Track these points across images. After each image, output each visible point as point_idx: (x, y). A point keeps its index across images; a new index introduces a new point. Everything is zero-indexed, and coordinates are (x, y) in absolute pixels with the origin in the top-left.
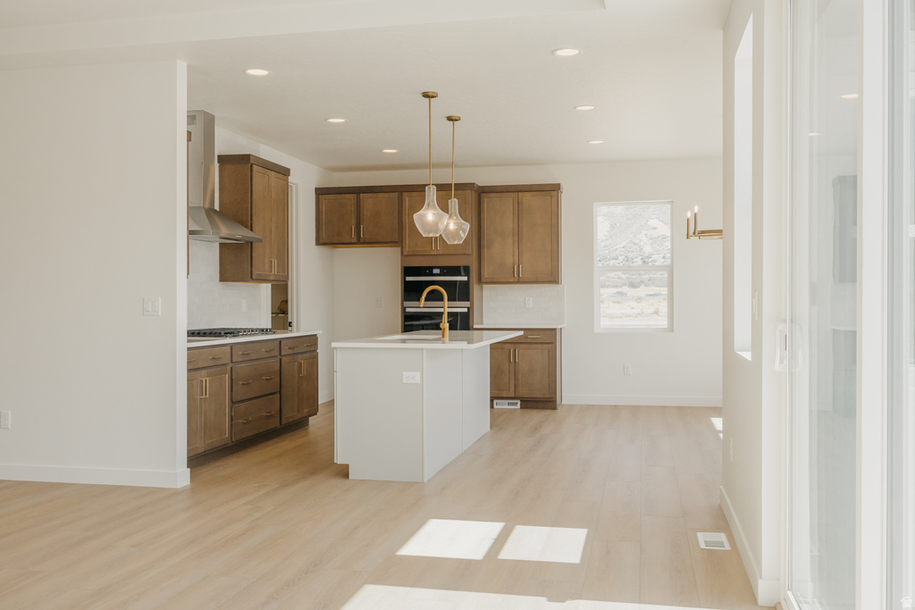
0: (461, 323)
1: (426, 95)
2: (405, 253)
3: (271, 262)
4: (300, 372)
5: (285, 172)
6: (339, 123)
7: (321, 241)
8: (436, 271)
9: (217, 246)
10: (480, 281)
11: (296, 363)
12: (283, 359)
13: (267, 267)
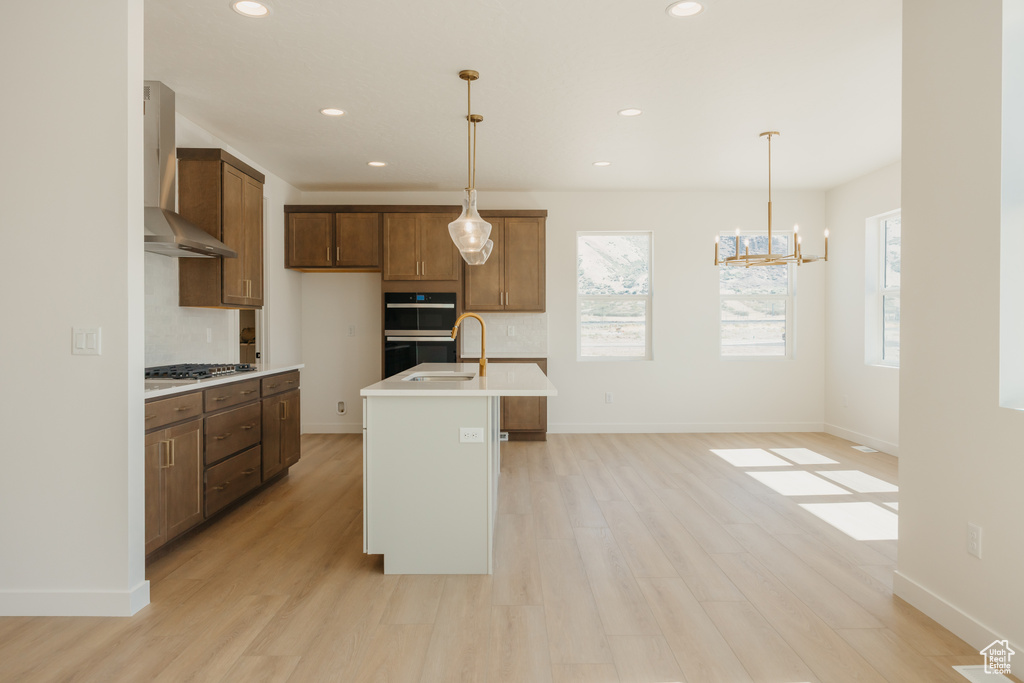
0: (449, 353)
1: (464, 75)
2: (386, 278)
3: (245, 283)
4: (282, 413)
5: (259, 178)
6: (335, 117)
7: (292, 264)
8: (420, 298)
9: (176, 262)
10: (465, 309)
11: (278, 405)
12: (264, 400)
13: (239, 289)
